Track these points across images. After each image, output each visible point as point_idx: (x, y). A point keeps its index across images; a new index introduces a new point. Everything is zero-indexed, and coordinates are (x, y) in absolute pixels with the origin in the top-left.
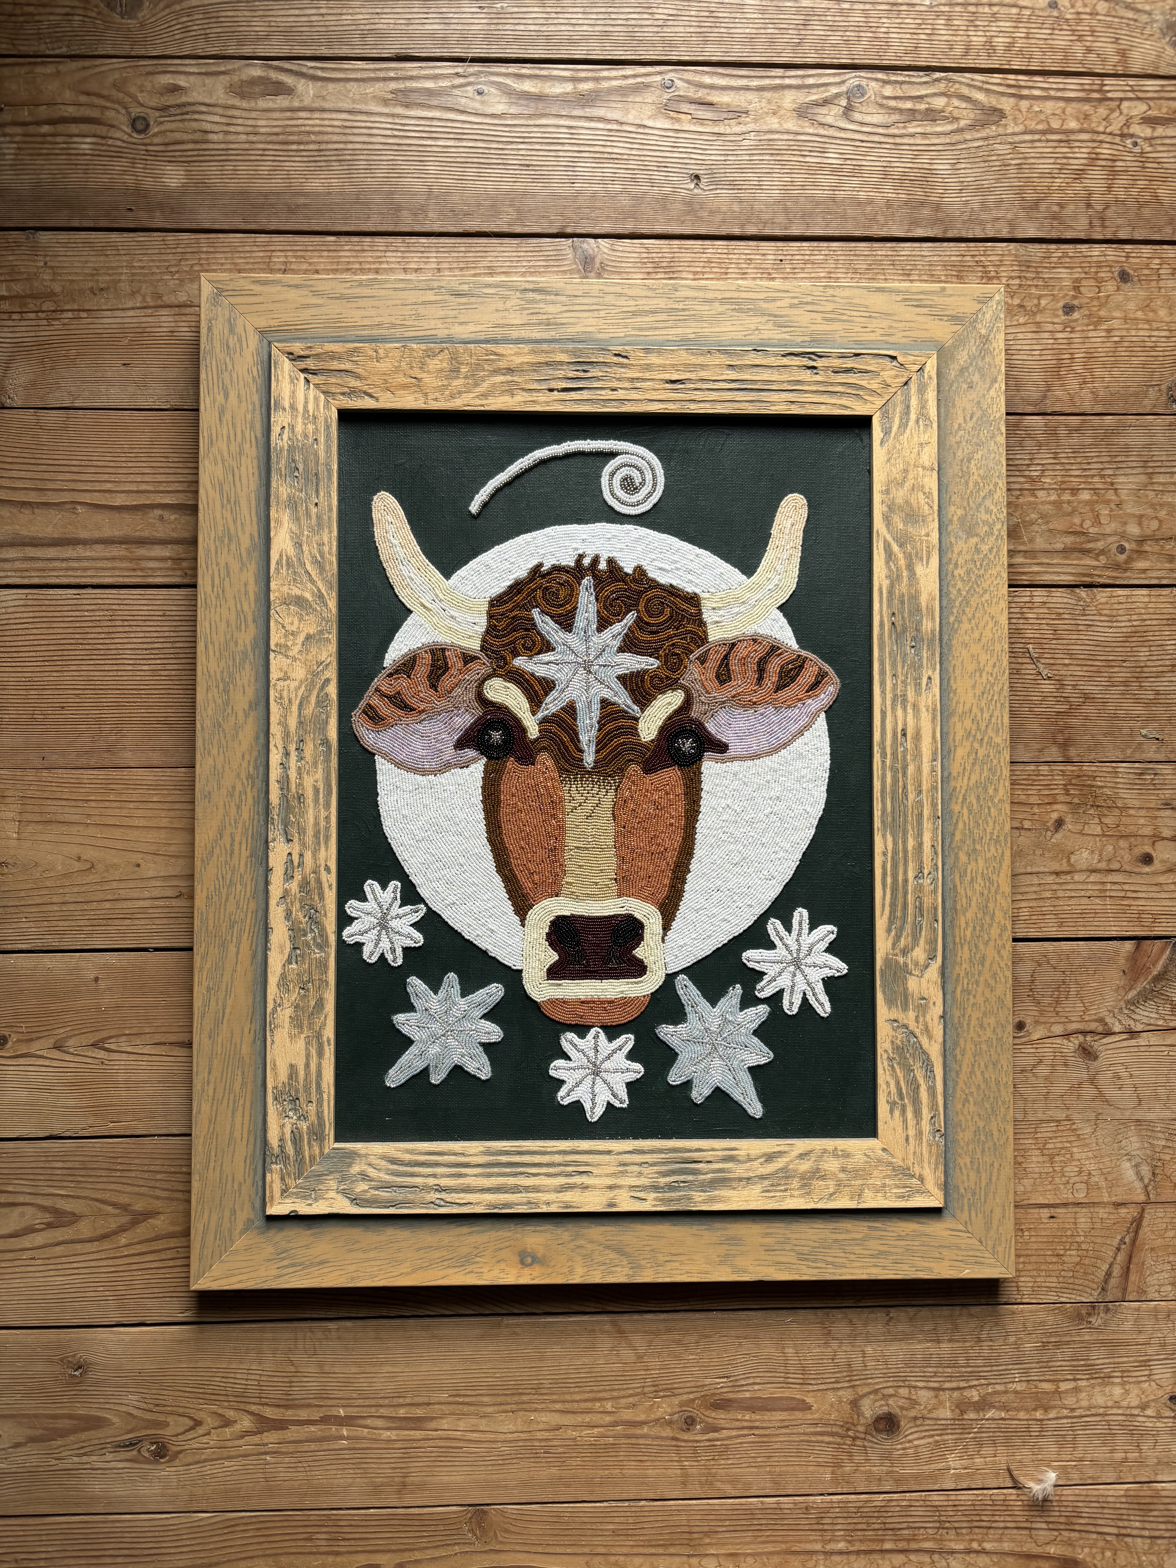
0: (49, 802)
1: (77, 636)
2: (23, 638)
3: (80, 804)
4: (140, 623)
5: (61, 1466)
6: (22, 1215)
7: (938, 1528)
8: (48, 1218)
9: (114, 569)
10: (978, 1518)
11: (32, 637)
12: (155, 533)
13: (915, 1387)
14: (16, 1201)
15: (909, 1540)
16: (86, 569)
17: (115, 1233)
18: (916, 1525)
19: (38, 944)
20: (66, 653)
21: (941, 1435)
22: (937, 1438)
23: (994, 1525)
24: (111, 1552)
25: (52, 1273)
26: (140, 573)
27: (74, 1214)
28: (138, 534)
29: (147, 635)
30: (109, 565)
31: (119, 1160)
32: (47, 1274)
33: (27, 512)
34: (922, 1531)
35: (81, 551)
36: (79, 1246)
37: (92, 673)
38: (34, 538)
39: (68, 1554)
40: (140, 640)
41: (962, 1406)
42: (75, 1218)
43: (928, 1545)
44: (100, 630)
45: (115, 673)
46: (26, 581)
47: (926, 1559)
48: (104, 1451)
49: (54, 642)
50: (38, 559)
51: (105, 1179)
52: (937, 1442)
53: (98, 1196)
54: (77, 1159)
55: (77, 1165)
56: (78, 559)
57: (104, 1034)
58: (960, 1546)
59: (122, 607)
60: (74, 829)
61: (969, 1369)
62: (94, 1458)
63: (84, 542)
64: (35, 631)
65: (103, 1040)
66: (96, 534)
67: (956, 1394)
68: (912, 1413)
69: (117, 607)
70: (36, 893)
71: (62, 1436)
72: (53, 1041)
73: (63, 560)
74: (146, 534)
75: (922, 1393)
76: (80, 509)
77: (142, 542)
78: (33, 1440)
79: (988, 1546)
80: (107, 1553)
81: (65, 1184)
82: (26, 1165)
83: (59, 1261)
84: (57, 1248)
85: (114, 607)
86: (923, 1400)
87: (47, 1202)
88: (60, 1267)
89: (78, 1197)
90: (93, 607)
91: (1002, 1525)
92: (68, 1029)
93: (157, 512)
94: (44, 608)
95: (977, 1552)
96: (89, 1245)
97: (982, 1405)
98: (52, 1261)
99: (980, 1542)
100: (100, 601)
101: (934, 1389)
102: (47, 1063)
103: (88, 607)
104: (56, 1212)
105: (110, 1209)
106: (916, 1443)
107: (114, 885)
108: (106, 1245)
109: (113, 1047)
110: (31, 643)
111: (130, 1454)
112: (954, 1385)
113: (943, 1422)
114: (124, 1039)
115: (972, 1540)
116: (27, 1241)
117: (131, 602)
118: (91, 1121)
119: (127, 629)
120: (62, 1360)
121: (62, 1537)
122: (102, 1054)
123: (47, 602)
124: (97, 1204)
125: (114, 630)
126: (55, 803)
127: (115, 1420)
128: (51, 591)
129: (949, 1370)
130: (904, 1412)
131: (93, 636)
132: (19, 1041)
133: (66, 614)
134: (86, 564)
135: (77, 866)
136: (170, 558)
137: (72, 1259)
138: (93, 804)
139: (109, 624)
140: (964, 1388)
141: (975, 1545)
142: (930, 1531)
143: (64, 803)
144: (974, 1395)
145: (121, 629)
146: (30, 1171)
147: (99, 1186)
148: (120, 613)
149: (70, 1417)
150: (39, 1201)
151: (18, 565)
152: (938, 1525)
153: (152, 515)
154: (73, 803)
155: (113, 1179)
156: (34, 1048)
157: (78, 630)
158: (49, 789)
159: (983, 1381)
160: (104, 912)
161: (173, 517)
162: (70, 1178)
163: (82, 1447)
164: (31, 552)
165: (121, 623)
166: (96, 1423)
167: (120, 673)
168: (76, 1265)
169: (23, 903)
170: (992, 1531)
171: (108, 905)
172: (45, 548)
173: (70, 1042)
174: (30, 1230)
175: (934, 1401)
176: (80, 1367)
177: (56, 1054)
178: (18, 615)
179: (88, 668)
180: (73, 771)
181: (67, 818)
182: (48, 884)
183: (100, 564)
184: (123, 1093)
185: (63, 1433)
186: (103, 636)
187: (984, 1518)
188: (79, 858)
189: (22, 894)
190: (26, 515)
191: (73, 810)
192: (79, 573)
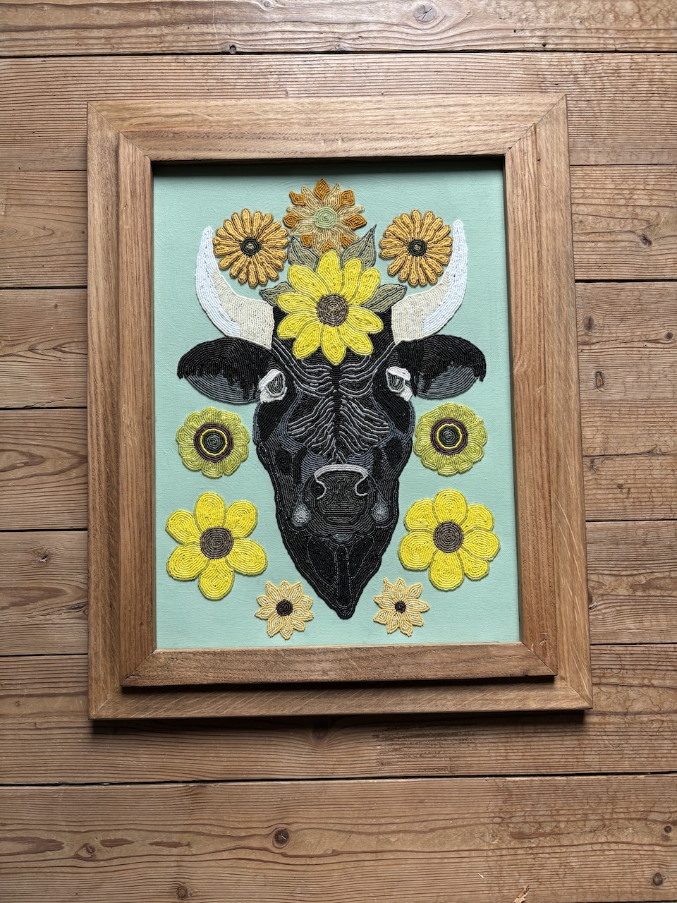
0: (24, 192)
1: (43, 87)
2: (9, 89)
3: (45, 193)
4: (83, 78)
5: (31, 622)
6: (9, 457)
7: (620, 669)
8: (25, 459)
9: (67, 45)
10: (647, 663)
11: (15, 88)
12: (94, 22)
13: (601, 574)
14: (5, 448)
15: (600, 677)
16: (50, 45)
17: (69, 469)
18: (605, 667)
19: (18, 283)
20: (36, 98)
21: (620, 606)
22: (618, 608)
23: (659, 668)
24: (65, 680)
25: (28, 495)
26: (83, 47)
27: (42, 457)
28: (83, 22)
29: (88, 85)
30: (64, 42)
31: (71, 422)
32: (24, 495)
33: (13, 10)
34: (609, 671)
35: (47, 34)
36: (45, 478)
37: (52, 110)
38: (16, 27)
39: (36, 681)
40: (84, 89)
41: (633, 587)
42: (43, 460)
43: (613, 681)
44: (58, 83)
45: (68, 110)
46: (12, 54)
47: (613, 690)
48: (61, 612)
49: (29, 91)
50: (20, 40)
51: (62, 435)
52: (617, 610)
53: (58, 446)
54: (44, 421)
55: (44, 425)
56: (45, 39)
57: (61, 342)
58: (636, 682)
59: (72, 68)
60: (41, 209)
61: (639, 562)
62: (54, 616)
63: (49, 28)
64: (17, 85)
65: (60, 345)
66: (57, 24)
67: (630, 579)
68: (600, 592)
69: (69, 69)
70: (16, 250)
71: (33, 602)
72: (28, 346)
73: (35, 40)
74: (88, 22)
75: (606, 578)
76: (46, 8)
77: (86, 27)
78: (14, 604)
79: (655, 682)
80: (62, 680)
81: (37, 437)
82: (11, 425)
83: (32, 487)
84: (32, 479)
85: (67, 69)
86: (607, 583)
87: (25, 449)
88: (33, 491)
89: (45, 446)
90: (54, 69)
91: (665, 668)
92: (38, 338)
93: (96, 9)
94: (22, 70)
95: (648, 686)
96: (51, 477)
97: (647, 586)
98: (28, 487)
99: (650, 680)
100: (58, 65)
101: (615, 575)
102: (24, 360)
103: (50, 69)
104: (31, 456)
105: (65, 454)
106: (603, 611)
107: (67, 245)
108: (62, 477)
109: (67, 350)
110: (14, 92)
111: (78, 613)
112: (628, 573)
113: (621, 597)
114: (73, 344)
115: (644, 678)
116: (11, 475)
117: (78, 65)
118: (52, 398)
119: (75, 82)
120: (34, 551)
121: (32, 669)
122: (59, 354)
123: (24, 67)
124: (57, 451)
125: (67, 83)
126: (28, 192)
127: (68, 591)
128: (27, 60)
129: (626, 563)
130: (595, 591)
131: (53, 87)
132: (6, 346)
133: (36, 73)
134: (49, 42)
135: (43, 233)
136: (103, 37)
137: (40, 486)
138: (53, 194)
139: (64, 79)
140: (636, 575)
141: (646, 682)
142: (615, 671)
143: (34, 193)
144: (643, 580)
145: (72, 82)
146: (13, 429)
147: (57, 439)
148: (71, 72)
149: (39, 589)
150: (20, 448)
151: (7, 43)
152: (620, 667)
153: (92, 11)
154: (41, 193)
155: (67, 435)
156: (16, 350)
157: (44, 83)
158: (25, 184)
159: (648, 571)
160: (61, 262)
161: (105, 12)
162: (39, 434)
163: (46, 609)
164: (15, 35)
165: (71, 78)
166: (54, 593)
167: (70, 110)
168: (43, 490)
169: (8, 257)
170: (657, 672)
171: (63, 258)
172: (23, 33)
173: (39, 347)
174: (13, 467)
175: (616, 583)
176: (46, 557)
177: (30, 354)
178: (6, 75)
179: (50, 107)
180: (40, 173)
181: (37, 202)
182: (24, 244)
183: (58, 42)
184: (73, 380)
185: (34, 600)
186: (60, 87)
187: (652, 663)
188: (44, 227)
189: (8, 250)
190: (12, 12)
191: (39, 198)
192: (45, 48)
